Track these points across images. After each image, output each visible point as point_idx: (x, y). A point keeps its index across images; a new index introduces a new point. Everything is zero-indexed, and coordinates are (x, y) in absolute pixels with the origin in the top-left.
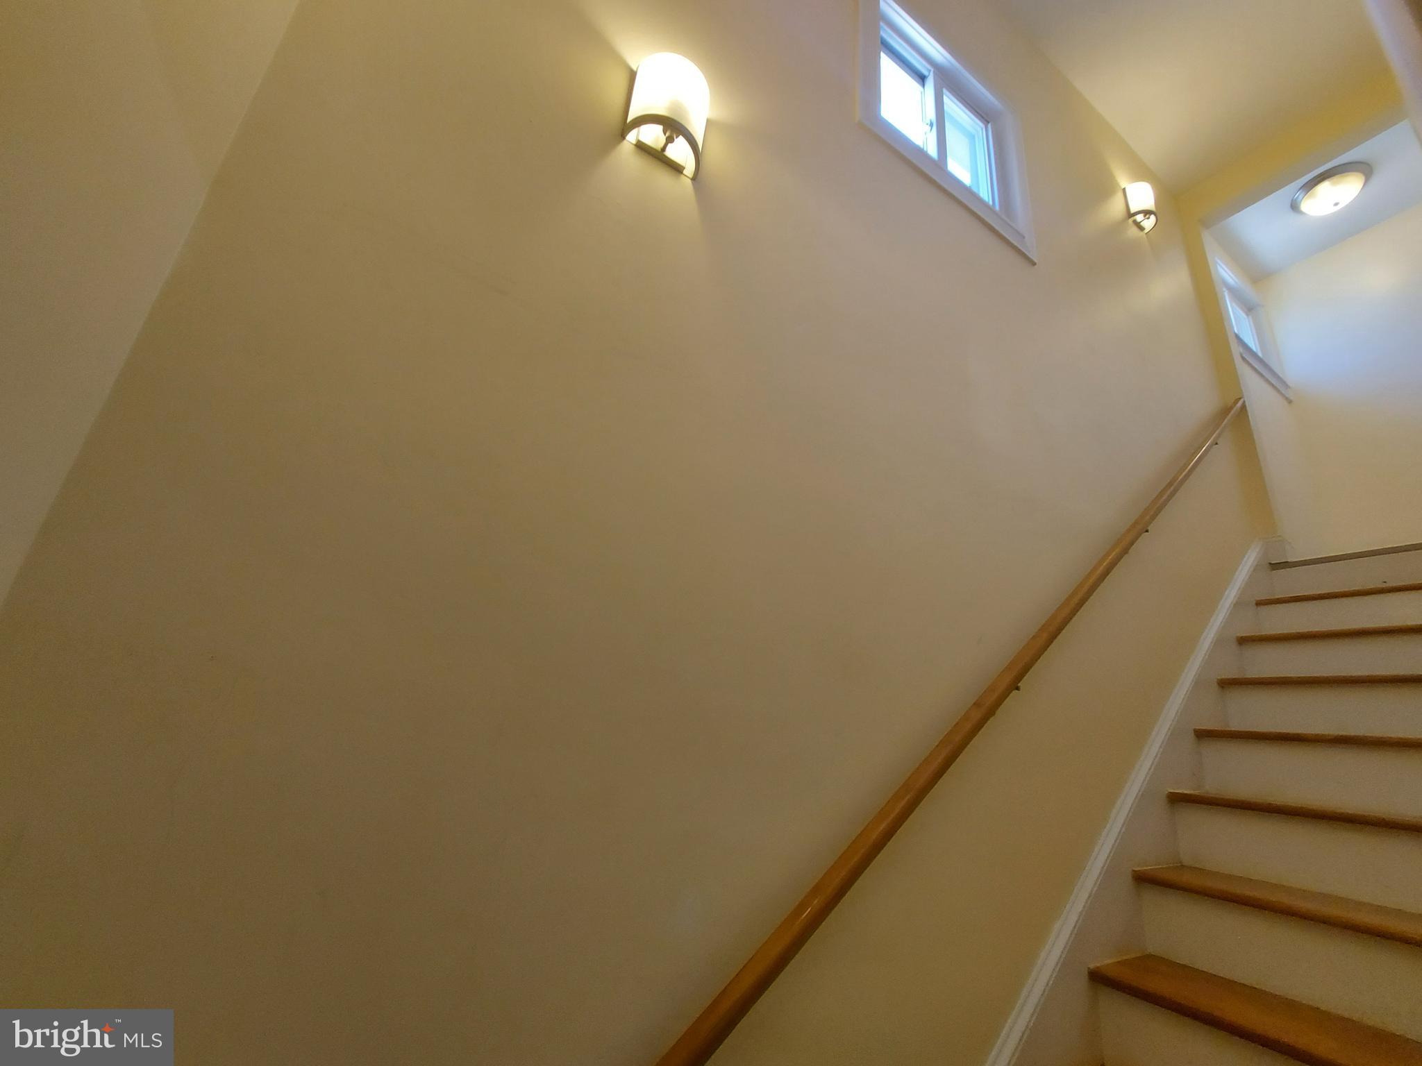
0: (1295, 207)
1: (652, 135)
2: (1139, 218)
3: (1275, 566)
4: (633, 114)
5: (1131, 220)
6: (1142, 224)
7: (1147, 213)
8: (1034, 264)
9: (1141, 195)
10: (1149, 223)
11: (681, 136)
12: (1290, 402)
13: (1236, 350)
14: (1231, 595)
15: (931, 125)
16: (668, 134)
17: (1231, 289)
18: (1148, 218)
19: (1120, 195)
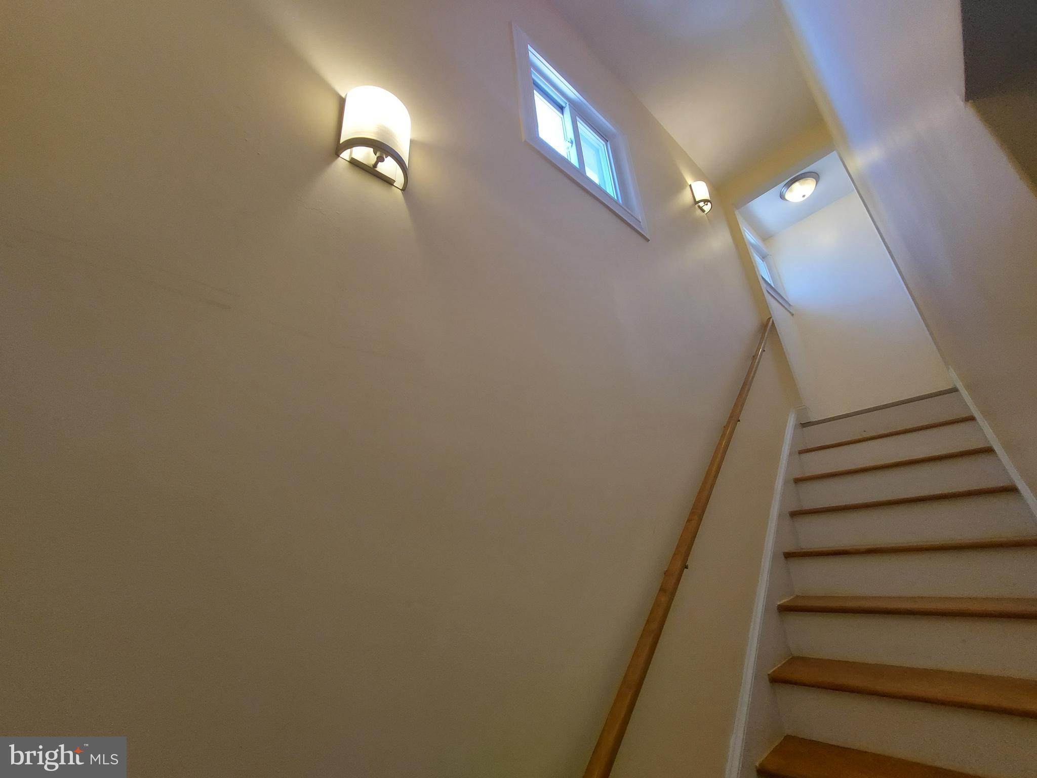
0: (782, 197)
1: (364, 154)
2: (701, 204)
3: (804, 425)
4: (344, 137)
5: (697, 206)
6: (703, 208)
7: (705, 201)
8: (648, 240)
9: (701, 190)
10: (707, 208)
11: (389, 157)
12: (793, 315)
13: (764, 285)
14: (786, 449)
15: (572, 143)
16: (378, 154)
17: (753, 246)
18: (707, 205)
19: (688, 188)
